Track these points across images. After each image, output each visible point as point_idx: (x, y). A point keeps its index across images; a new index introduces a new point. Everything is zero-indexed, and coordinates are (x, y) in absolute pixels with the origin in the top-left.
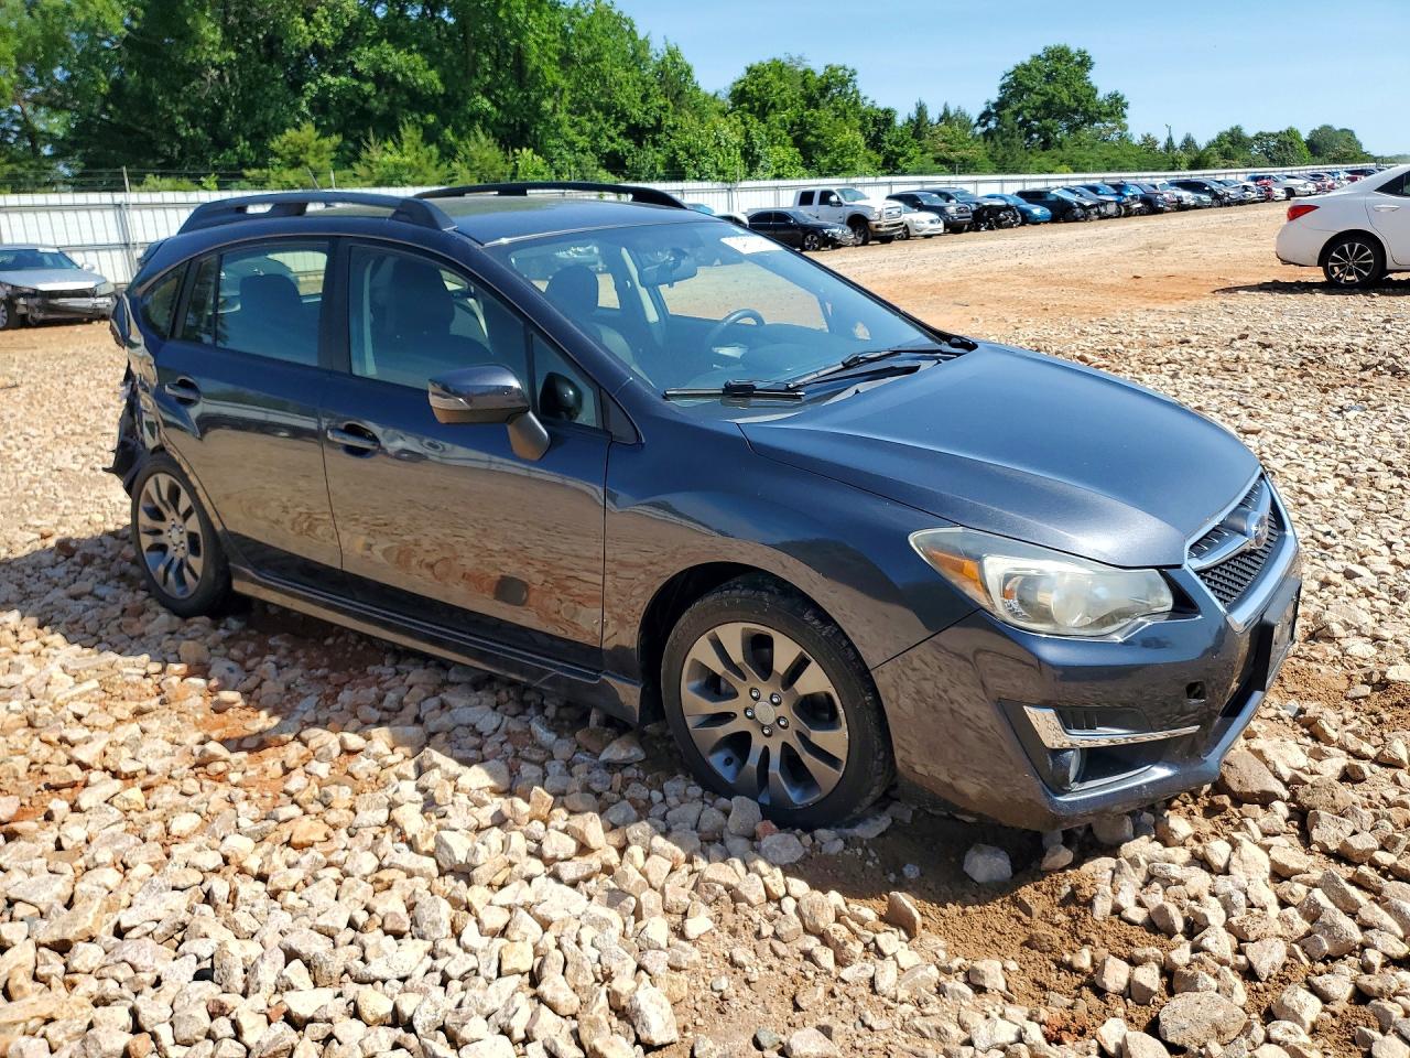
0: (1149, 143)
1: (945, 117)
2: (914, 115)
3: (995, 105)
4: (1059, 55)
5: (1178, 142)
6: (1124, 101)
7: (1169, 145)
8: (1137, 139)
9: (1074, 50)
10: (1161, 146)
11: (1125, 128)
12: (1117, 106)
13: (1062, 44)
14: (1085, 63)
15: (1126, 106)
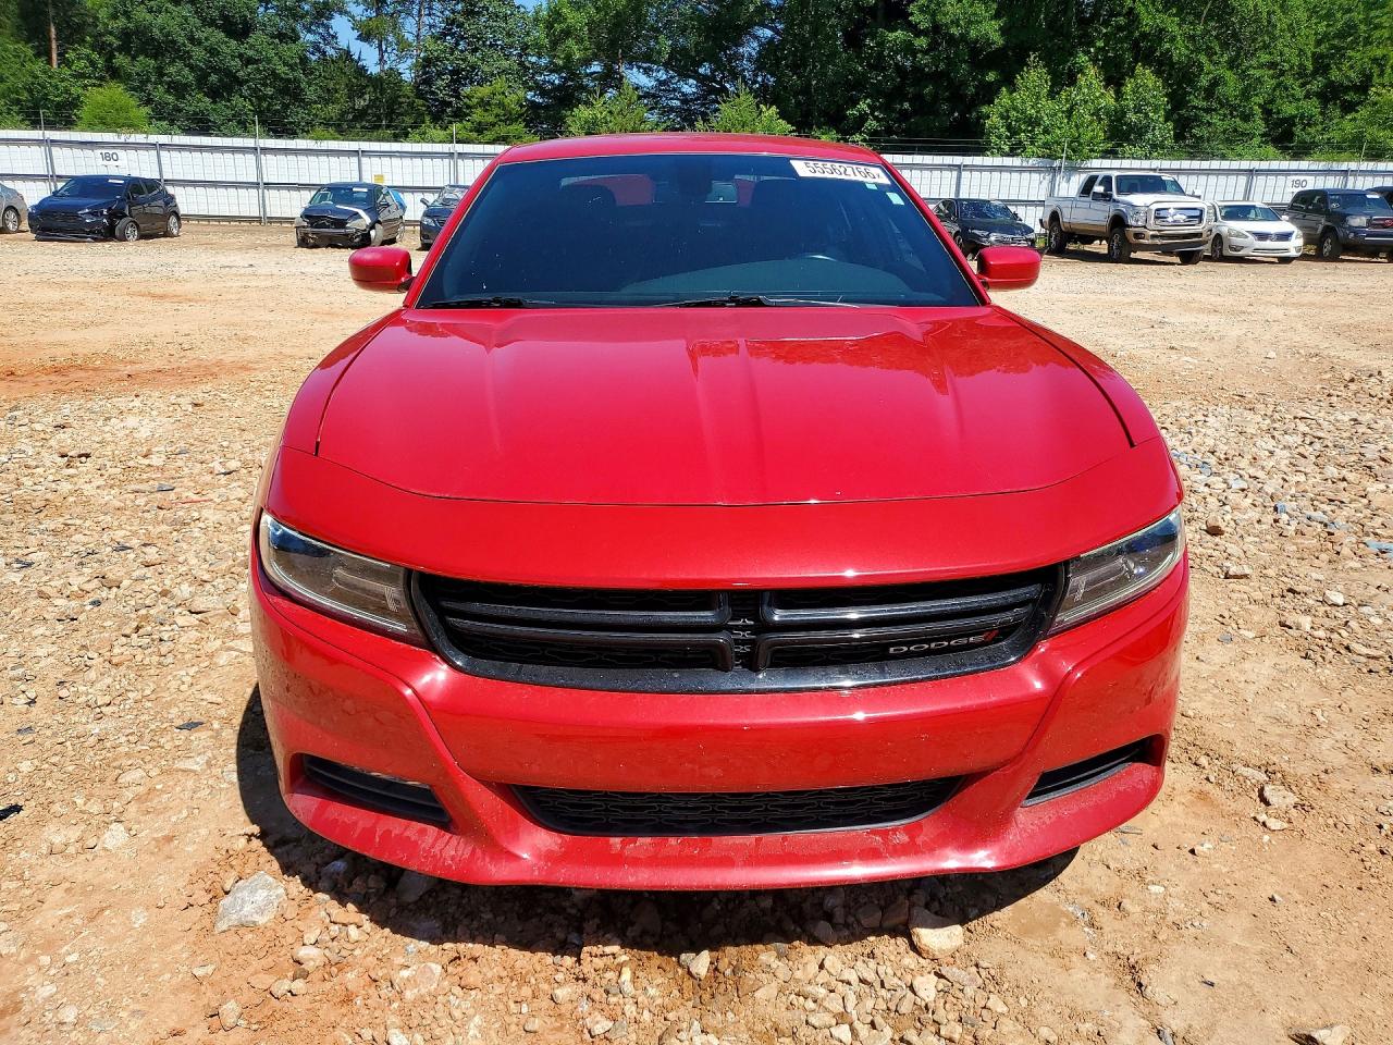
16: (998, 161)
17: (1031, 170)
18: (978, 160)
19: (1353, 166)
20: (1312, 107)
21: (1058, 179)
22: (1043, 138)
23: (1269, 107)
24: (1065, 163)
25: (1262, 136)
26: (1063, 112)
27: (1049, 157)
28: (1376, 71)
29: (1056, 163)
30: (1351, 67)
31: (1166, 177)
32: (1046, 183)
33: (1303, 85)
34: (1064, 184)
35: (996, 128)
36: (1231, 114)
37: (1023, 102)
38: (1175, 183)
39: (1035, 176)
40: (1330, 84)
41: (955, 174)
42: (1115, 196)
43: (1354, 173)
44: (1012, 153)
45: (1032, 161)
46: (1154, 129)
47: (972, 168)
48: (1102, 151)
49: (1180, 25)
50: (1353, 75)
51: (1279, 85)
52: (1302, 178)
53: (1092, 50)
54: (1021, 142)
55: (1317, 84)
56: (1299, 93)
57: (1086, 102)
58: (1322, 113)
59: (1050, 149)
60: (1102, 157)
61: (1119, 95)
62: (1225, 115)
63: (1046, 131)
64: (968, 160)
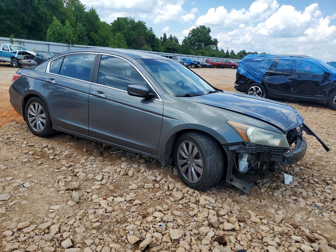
0: (222, 51)
1: (171, 38)
2: (163, 37)
4: (203, 27)
5: (230, 52)
6: (218, 41)
7: (228, 52)
8: (220, 50)
9: (207, 27)
10: (225, 52)
11: (217, 47)
12: (215, 42)
13: (204, 25)
14: (209, 31)
15: (218, 42)
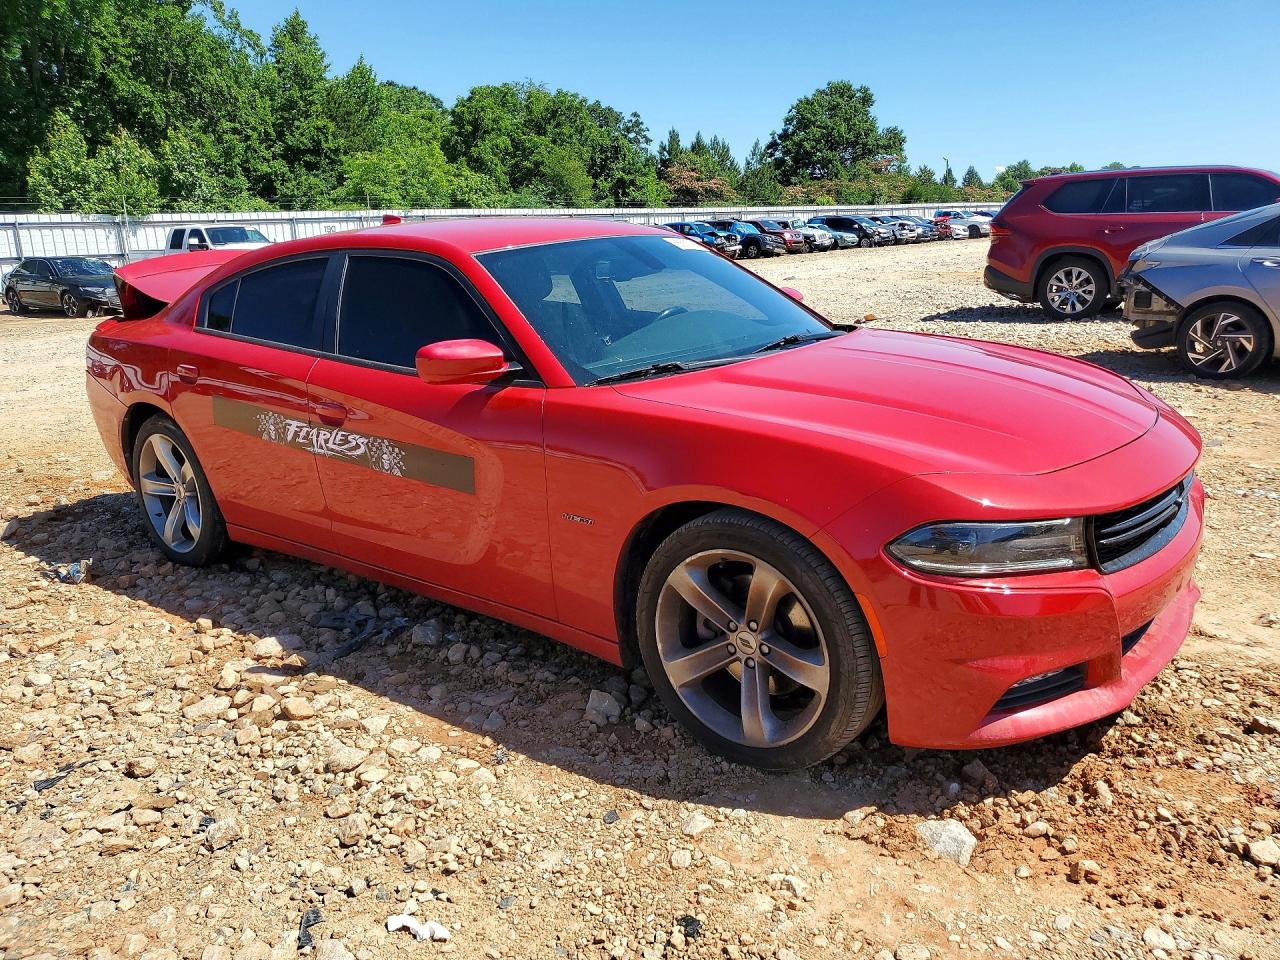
0: (926, 175)
2: (667, 144)
3: (780, 137)
4: (842, 90)
5: (958, 175)
6: (902, 136)
7: (949, 177)
8: (914, 171)
9: (856, 86)
10: (938, 177)
11: (904, 160)
12: (895, 140)
13: (845, 81)
14: (867, 100)
15: (904, 140)
16: (56, 218)
17: (94, 225)
18: (33, 218)
19: (363, 213)
20: (280, 166)
21: (124, 233)
22: (96, 195)
23: (246, 165)
24: (127, 218)
25: (249, 189)
26: (109, 170)
27: (110, 212)
28: (322, 137)
29: (118, 219)
30: (302, 135)
31: (248, 228)
32: (112, 238)
33: (268, 148)
34: (132, 239)
35: (40, 185)
36: (217, 171)
37: (64, 160)
38: (258, 233)
39: (100, 232)
40: (288, 148)
41: (10, 232)
42: (211, 246)
43: (367, 219)
44: (68, 207)
45: (92, 217)
46: (200, 187)
47: (29, 226)
48: (160, 206)
49: (153, 92)
50: (305, 141)
51: (248, 147)
52: (331, 224)
53: (71, 109)
54: (74, 200)
55: (278, 148)
56: (268, 154)
57: (128, 161)
58: (291, 172)
59: (108, 205)
60: (161, 212)
61: (159, 156)
62: (212, 173)
63: (98, 189)
64: (21, 218)
